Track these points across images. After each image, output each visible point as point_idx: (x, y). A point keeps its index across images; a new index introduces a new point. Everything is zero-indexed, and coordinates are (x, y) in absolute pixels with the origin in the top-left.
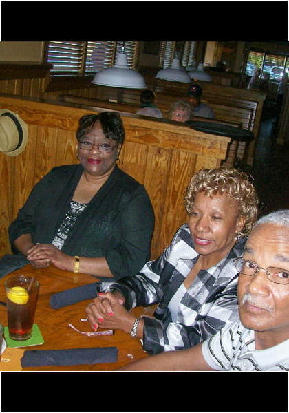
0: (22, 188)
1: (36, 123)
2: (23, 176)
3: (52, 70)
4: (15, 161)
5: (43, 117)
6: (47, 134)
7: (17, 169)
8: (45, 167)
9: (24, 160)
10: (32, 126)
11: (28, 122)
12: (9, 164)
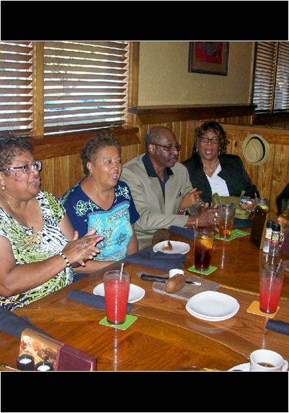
0: (263, 187)
1: (275, 143)
2: (264, 179)
3: (256, 109)
4: (258, 169)
5: (280, 139)
6: (282, 149)
7: (260, 174)
8: (281, 172)
9: (265, 168)
10: (271, 145)
11: (269, 143)
12: (254, 172)
